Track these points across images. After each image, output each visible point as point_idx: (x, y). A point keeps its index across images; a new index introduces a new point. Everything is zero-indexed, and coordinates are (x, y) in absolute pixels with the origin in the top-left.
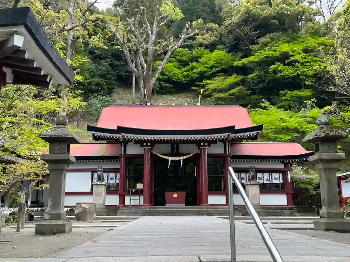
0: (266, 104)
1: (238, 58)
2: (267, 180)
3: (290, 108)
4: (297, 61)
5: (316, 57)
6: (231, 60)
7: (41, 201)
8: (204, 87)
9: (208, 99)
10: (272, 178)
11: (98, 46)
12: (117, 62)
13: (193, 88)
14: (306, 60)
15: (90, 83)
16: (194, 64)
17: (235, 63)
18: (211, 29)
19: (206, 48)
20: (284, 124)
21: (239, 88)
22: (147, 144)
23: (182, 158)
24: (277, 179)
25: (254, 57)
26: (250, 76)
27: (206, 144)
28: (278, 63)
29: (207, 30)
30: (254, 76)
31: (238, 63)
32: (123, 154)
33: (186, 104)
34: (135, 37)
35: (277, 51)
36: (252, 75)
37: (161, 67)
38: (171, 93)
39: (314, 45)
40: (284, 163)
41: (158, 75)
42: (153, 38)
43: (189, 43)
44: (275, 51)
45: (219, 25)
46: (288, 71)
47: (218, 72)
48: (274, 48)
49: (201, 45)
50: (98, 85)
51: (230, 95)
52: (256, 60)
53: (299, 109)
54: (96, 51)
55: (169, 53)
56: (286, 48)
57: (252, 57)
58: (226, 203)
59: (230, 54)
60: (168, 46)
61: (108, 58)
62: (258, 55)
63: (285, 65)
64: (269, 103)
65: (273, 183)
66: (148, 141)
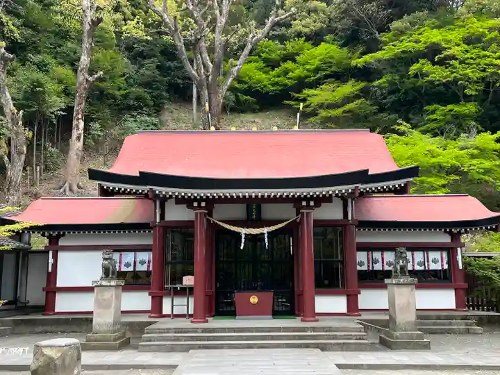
0: (404, 127)
1: (357, 54)
2: (419, 264)
3: (442, 134)
4: (454, 57)
5: (484, 50)
6: (346, 58)
7: (22, 300)
8: (304, 100)
9: (312, 119)
10: (428, 261)
11: (135, 36)
12: (169, 63)
13: (287, 102)
14: (468, 55)
15: (125, 96)
16: (289, 65)
17: (354, 63)
18: (315, 11)
19: (306, 40)
20: (434, 160)
21: (360, 101)
22: (199, 204)
23: (265, 230)
24: (437, 261)
25: (384, 52)
26: (376, 83)
27: (312, 203)
28: (422, 61)
29: (309, 12)
30: (384, 82)
31: (359, 62)
32: (158, 220)
33: (275, 129)
34: (196, 22)
35: (421, 42)
36: (380, 81)
37: (236, 68)
38: (254, 111)
39: (481, 30)
40: (450, 233)
41: (232, 82)
42: (222, 21)
43: (280, 33)
44: (417, 42)
45: (328, 5)
46: (438, 74)
47: (327, 77)
48: (416, 37)
49: (299, 35)
50: (138, 99)
51: (344, 112)
52: (386, 57)
53: (458, 135)
54: (135, 46)
55: (249, 47)
56: (435, 36)
57: (380, 52)
58: (348, 311)
59: (345, 49)
60: (246, 35)
61: (155, 56)
62: (390, 49)
63: (434, 64)
64: (409, 125)
65: (431, 268)
66: (201, 199)
